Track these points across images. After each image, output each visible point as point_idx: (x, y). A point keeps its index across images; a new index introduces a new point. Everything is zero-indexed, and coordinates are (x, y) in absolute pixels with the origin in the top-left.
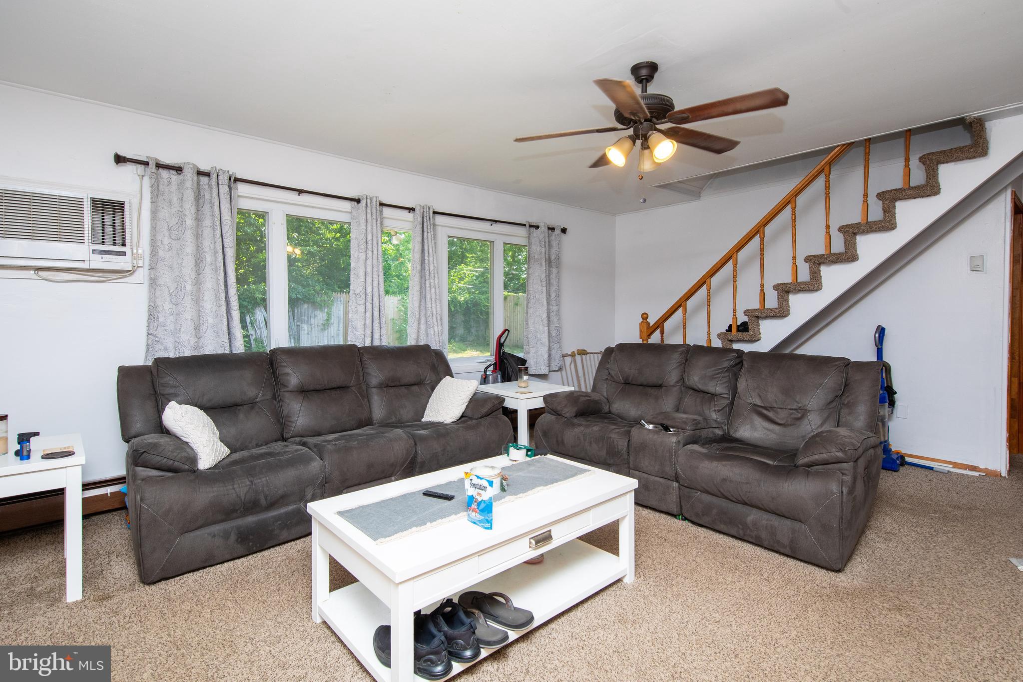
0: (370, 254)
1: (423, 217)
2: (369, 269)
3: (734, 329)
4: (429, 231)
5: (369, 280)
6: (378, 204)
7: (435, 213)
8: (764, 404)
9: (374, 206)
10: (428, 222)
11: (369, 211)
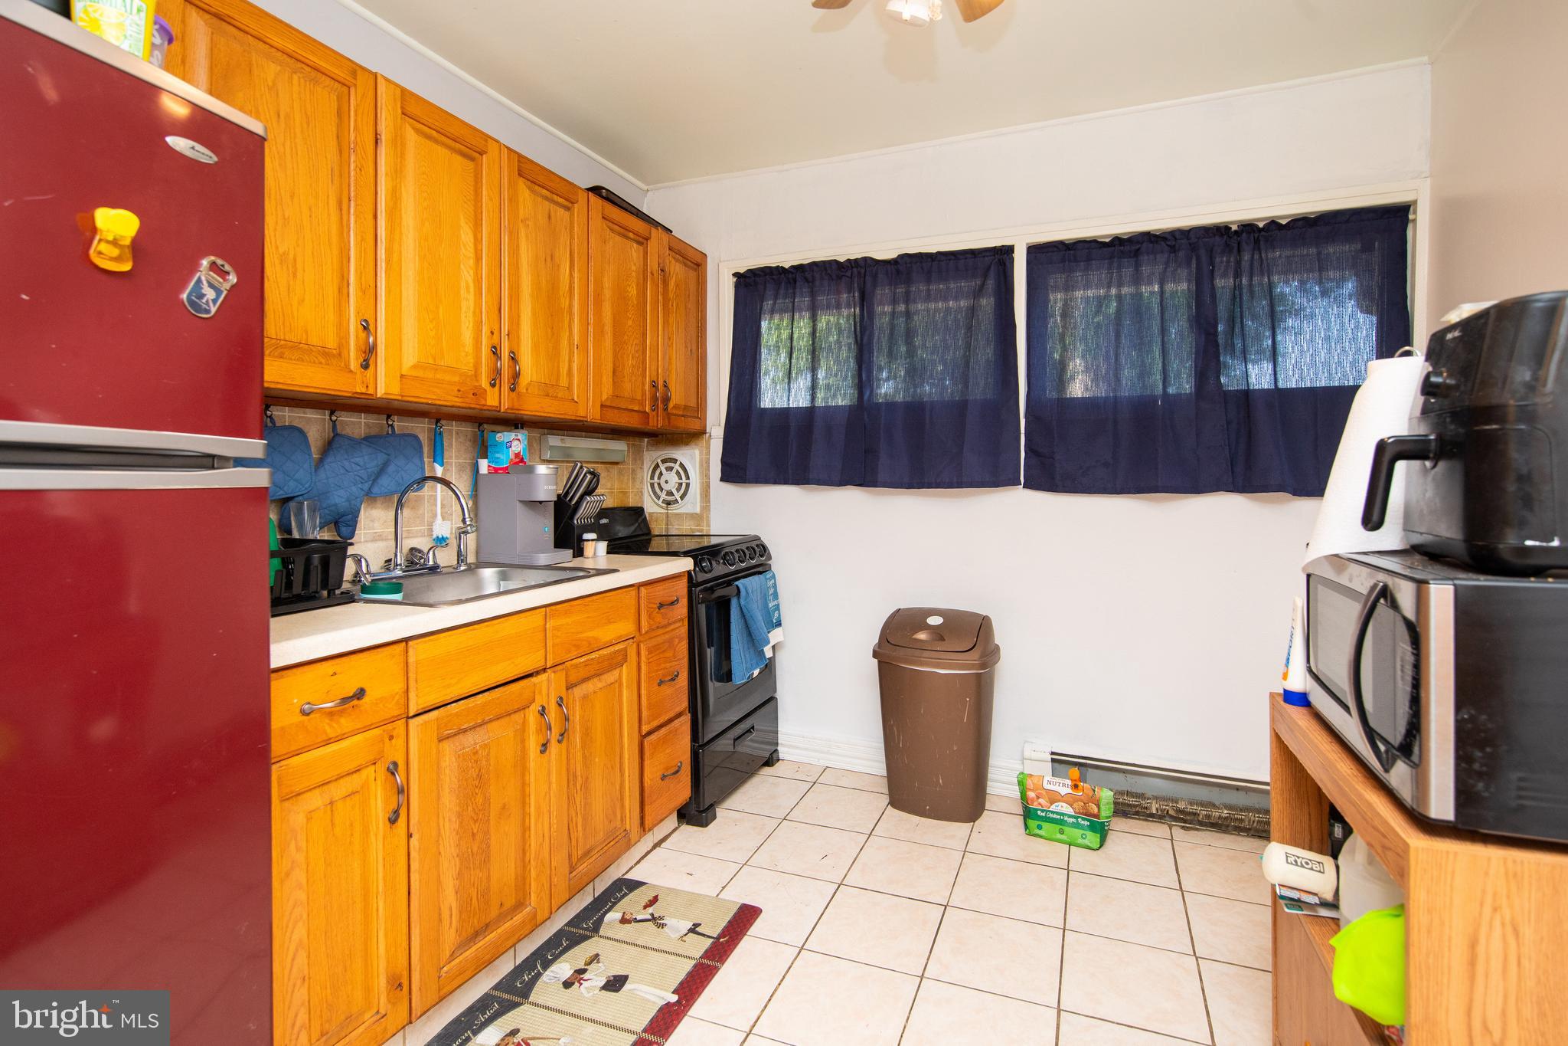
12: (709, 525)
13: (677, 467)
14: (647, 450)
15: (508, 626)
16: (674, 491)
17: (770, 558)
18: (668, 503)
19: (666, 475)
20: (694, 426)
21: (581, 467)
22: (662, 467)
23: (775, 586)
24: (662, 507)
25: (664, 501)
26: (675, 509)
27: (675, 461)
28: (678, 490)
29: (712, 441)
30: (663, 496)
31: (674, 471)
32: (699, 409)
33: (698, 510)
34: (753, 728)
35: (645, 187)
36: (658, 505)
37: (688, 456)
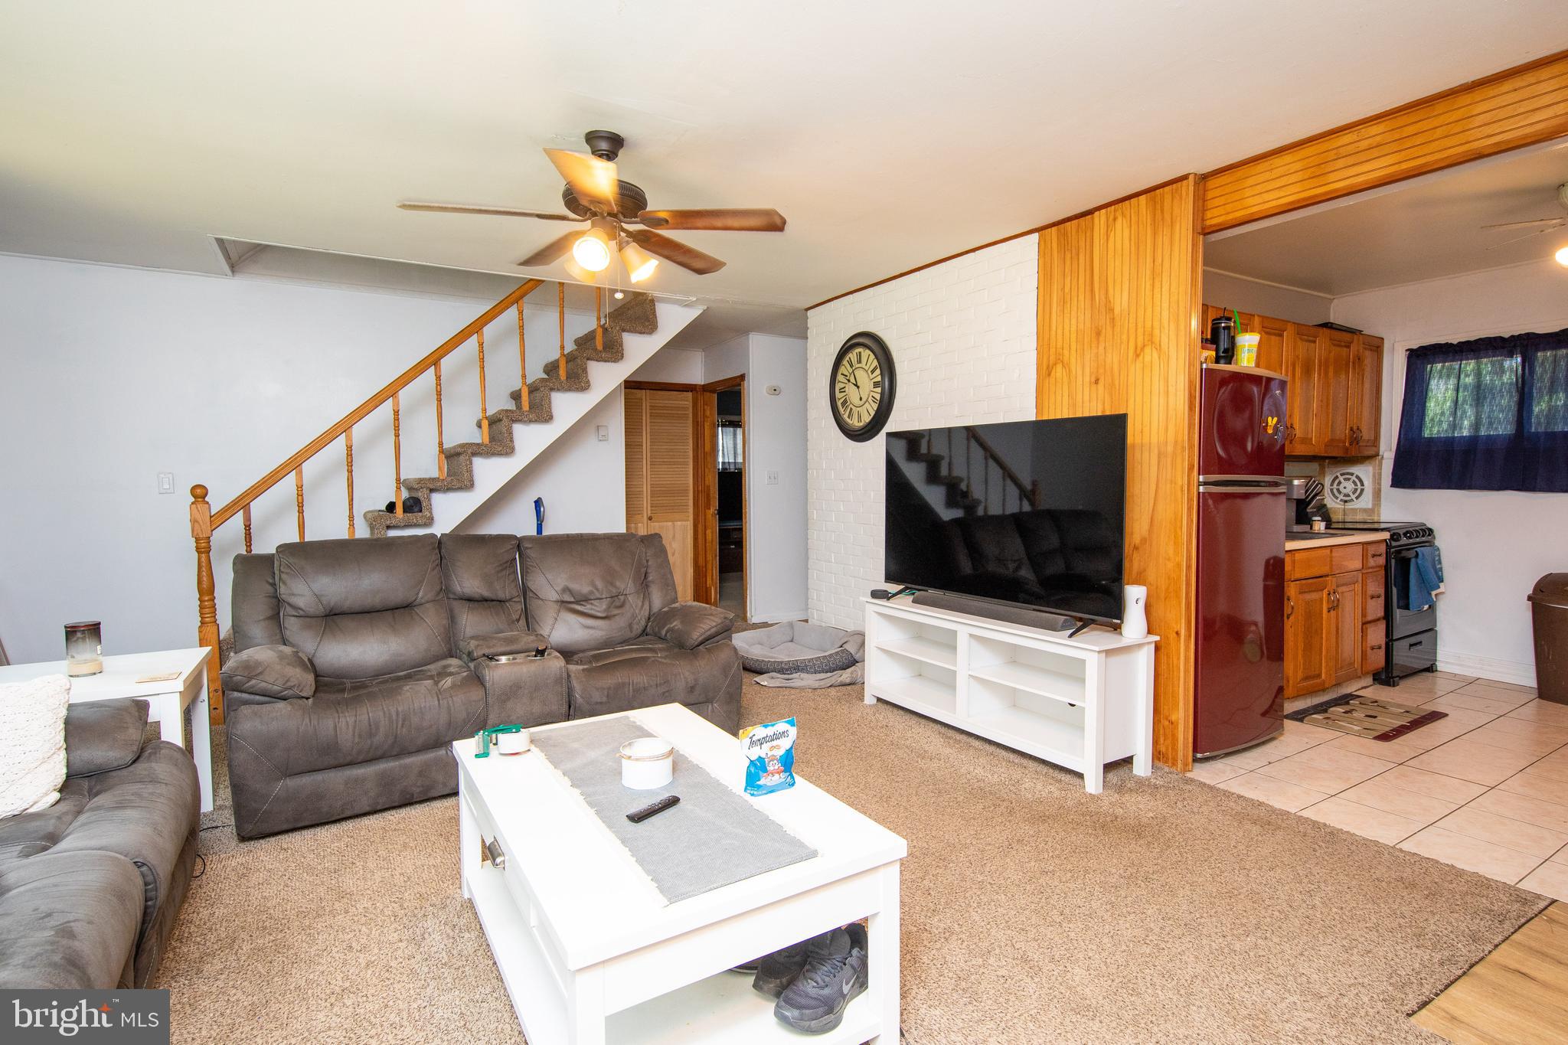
3: (399, 509)
8: (574, 598)
12: (1379, 515)
13: (1354, 478)
14: (1328, 467)
15: (1320, 552)
16: (1351, 494)
17: (1434, 538)
18: (1346, 502)
19: (1344, 484)
20: (1371, 452)
21: (1314, 482)
22: (1341, 478)
23: (1439, 555)
24: (1340, 504)
25: (1341, 500)
26: (1349, 506)
27: (1352, 474)
28: (1354, 493)
29: (1384, 461)
30: (1341, 497)
31: (1352, 480)
32: (1375, 441)
33: (1370, 506)
34: (1421, 642)
35: (1332, 297)
36: (1336, 503)
37: (1365, 472)
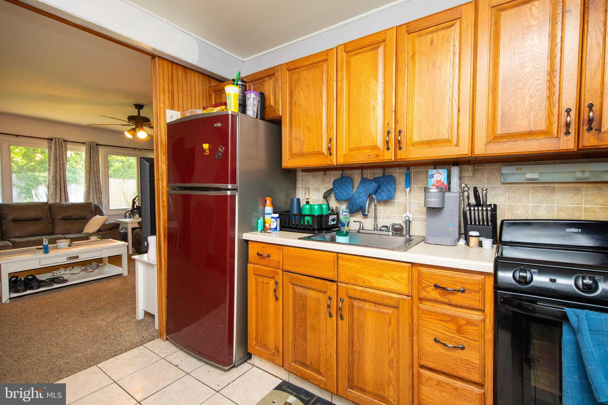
0: (58, 163)
1: (90, 147)
2: (58, 170)
4: (94, 153)
5: (58, 174)
6: (63, 141)
7: (96, 145)
9: (60, 142)
10: (93, 149)
11: (57, 144)
